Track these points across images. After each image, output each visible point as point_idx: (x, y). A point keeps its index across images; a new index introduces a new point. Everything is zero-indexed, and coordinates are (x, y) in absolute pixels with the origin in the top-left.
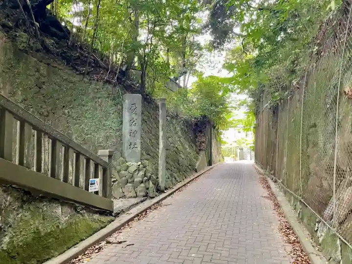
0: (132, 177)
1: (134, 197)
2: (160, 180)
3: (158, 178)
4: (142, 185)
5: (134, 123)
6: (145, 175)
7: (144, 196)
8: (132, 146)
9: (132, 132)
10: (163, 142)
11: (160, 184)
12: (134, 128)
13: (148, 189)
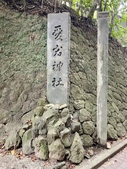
0: (45, 127)
1: (43, 160)
2: (99, 129)
3: (96, 126)
4: (57, 143)
5: (58, 53)
6: (67, 125)
7: (58, 161)
8: (56, 83)
9: (56, 64)
10: (103, 77)
11: (99, 136)
12: (58, 59)
13: (68, 148)
